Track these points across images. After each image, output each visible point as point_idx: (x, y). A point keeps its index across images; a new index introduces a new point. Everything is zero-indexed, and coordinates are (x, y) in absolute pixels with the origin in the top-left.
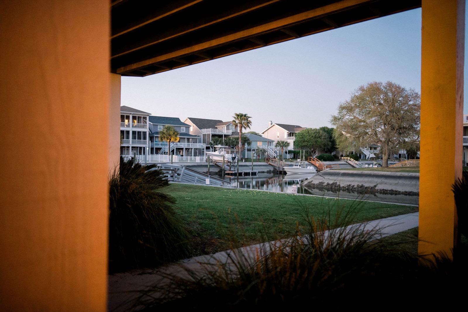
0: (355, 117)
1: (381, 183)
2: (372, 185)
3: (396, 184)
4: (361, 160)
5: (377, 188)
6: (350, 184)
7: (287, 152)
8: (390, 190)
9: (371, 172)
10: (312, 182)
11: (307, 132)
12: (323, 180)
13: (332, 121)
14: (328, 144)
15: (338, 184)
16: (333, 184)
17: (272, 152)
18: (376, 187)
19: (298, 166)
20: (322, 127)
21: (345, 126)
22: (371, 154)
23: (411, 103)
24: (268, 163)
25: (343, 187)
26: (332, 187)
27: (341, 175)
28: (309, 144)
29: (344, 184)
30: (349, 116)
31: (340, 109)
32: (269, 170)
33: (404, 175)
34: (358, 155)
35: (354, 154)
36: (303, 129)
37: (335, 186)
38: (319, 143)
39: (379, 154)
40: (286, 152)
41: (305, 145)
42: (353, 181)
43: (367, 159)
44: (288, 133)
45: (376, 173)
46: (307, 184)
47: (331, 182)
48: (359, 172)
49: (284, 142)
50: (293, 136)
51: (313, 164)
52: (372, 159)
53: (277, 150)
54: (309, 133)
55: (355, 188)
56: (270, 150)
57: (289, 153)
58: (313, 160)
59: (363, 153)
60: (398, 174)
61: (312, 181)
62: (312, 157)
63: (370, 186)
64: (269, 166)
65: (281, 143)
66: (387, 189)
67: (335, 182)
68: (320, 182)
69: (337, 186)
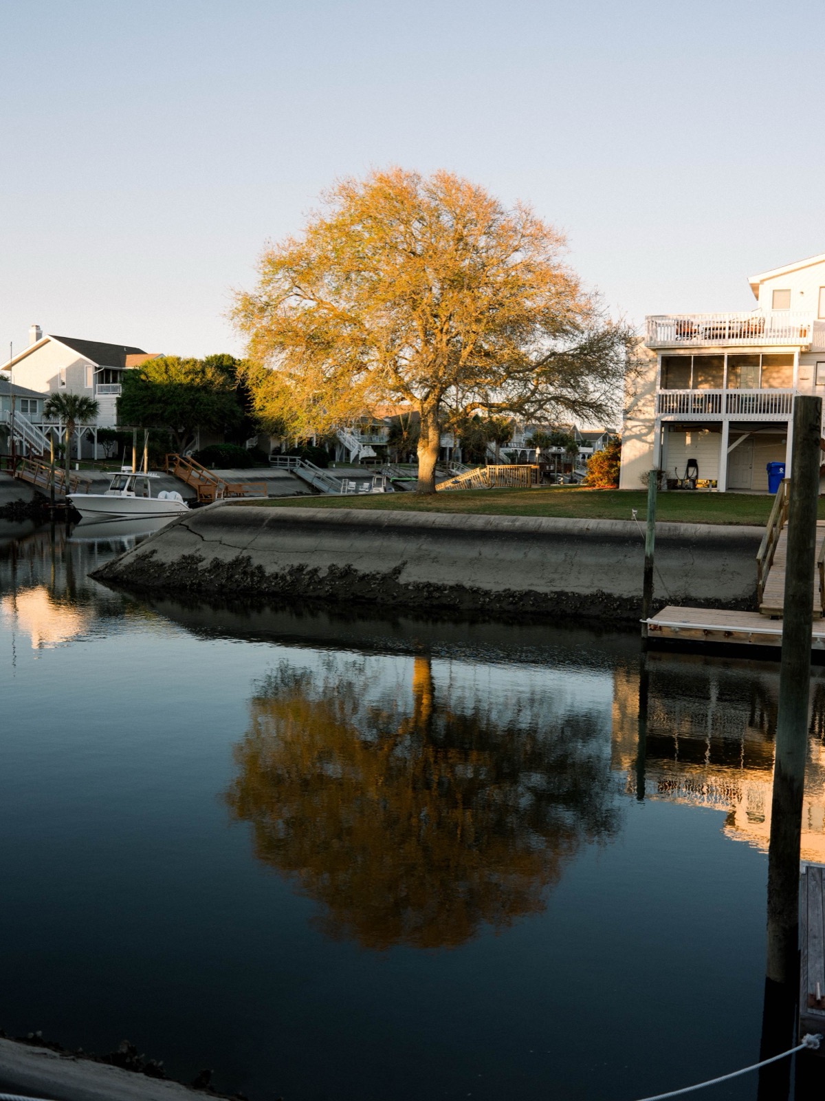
0: (321, 303)
1: (419, 559)
2: (385, 567)
3: (472, 562)
4: (334, 466)
5: (403, 579)
6: (303, 562)
7: (95, 434)
8: (451, 587)
9: (379, 512)
10: (155, 558)
11: (163, 369)
12: (198, 547)
13: (236, 313)
14: (232, 412)
15: (256, 562)
16: (237, 562)
17: (37, 435)
18: (400, 573)
19: (122, 489)
20: (216, 356)
21: (283, 335)
22: (364, 446)
23: (517, 258)
24: (12, 474)
25: (277, 574)
26: (232, 576)
27: (267, 525)
28: (170, 409)
29: (280, 562)
30: (298, 298)
31: (267, 270)
32: (14, 500)
33: (500, 527)
34: (327, 450)
35: (314, 444)
36: (150, 359)
37: (245, 573)
38: (202, 407)
39: (386, 446)
40: (90, 437)
41: (154, 412)
42: (314, 551)
43: (351, 461)
44: (96, 369)
45: (399, 517)
46: (132, 564)
47: (228, 556)
48: (337, 513)
49: (76, 399)
50: (115, 381)
51: (180, 480)
52: (367, 463)
53: (58, 428)
54: (170, 373)
55: (321, 581)
56: (31, 429)
57: (99, 441)
58: (182, 465)
59: (341, 445)
60: (479, 521)
61: (154, 552)
62: (177, 456)
63: (379, 569)
64: (18, 486)
65: (65, 402)
66: (440, 583)
67: (245, 554)
68: (184, 557)
69: (253, 574)
